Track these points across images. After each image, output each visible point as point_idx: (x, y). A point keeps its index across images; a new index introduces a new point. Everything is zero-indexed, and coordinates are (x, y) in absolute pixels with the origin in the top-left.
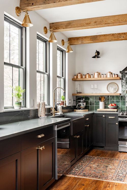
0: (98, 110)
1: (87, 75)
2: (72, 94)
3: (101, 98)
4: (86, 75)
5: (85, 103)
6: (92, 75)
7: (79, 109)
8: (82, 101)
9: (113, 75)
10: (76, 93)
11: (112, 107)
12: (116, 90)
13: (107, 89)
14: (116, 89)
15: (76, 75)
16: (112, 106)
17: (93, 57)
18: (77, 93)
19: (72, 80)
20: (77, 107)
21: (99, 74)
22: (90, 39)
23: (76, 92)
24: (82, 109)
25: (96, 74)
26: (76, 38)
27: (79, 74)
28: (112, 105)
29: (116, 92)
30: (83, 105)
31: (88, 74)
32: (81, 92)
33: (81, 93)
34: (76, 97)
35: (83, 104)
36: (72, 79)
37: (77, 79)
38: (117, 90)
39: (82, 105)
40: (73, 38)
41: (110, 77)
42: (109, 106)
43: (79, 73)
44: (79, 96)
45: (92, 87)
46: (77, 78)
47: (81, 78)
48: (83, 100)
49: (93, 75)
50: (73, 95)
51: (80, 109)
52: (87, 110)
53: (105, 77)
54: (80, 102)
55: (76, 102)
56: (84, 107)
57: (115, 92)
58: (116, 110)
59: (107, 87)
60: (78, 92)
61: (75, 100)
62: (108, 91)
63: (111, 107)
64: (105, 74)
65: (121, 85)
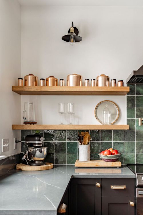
0: (77, 164)
1: (50, 80)
2: (13, 125)
4: (47, 80)
5: (45, 149)
6: (62, 80)
7: (30, 165)
8: (37, 142)
9: (113, 82)
10: (22, 124)
11: (110, 157)
12: (114, 119)
13: (96, 115)
14: (115, 114)
15: (22, 79)
16: (109, 154)
18: (25, 123)
19: (13, 90)
20: (26, 158)
21: (79, 78)
23: (22, 121)
25: (72, 79)
27: (30, 77)
28: (110, 151)
29: (114, 121)
30: (41, 154)
32: (34, 120)
33: (36, 123)
34: (23, 132)
36: (13, 87)
37: (26, 89)
38: (117, 117)
41: (103, 86)
42: (101, 155)
43: (30, 75)
44: (30, 131)
45: (62, 110)
46: (25, 85)
47: (36, 85)
48: (40, 140)
49: (66, 79)
50: (15, 128)
51: (32, 163)
52: (51, 165)
53: (93, 85)
54: (32, 145)
55: (23, 144)
56: (43, 159)
57: (112, 122)
58: (118, 164)
59: (96, 111)
60: (28, 120)
61: (19, 141)
62: (98, 120)
63: (107, 158)
64: (94, 80)
65: (126, 107)
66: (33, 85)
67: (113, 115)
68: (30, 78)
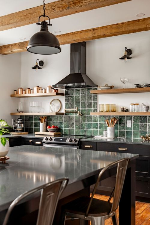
1: (27, 90)
2: (11, 113)
3: (40, 118)
5: (22, 124)
6: (32, 90)
11: (50, 129)
15: (16, 91)
17: (33, 68)
18: (18, 112)
19: (11, 97)
22: (19, 46)
24: (19, 131)
25: (35, 89)
26: (6, 45)
31: (29, 89)
35: (20, 126)
36: (11, 95)
38: (60, 108)
39: (18, 126)
40: (3, 46)
41: (49, 92)
46: (18, 94)
53: (44, 92)
56: (21, 129)
61: (15, 121)
65: (64, 102)
66: (21, 93)
67: (58, 107)
68: (20, 90)
